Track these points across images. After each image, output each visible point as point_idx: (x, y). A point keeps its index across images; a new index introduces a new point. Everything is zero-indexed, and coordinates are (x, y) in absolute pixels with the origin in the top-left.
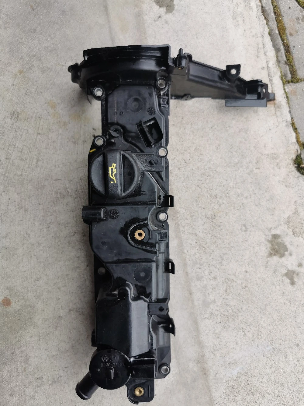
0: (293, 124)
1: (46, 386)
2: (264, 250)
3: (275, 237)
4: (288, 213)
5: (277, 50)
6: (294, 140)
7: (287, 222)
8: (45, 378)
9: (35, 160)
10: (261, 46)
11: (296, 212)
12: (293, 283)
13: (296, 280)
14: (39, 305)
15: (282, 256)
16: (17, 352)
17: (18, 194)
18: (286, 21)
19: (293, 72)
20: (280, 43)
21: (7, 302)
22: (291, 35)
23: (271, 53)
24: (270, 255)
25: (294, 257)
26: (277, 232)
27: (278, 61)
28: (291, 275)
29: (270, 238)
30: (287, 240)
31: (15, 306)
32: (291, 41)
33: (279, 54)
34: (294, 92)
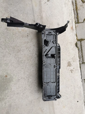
0: (76, 35)
1: (16, 95)
2: (66, 65)
3: (69, 62)
4: (73, 57)
5: (75, 14)
6: (76, 39)
7: (72, 59)
8: (15, 93)
9: (12, 41)
10: (71, 13)
11: (74, 56)
12: (72, 73)
13: (72, 72)
14: (14, 77)
15: (70, 66)
16: (9, 87)
17: (8, 50)
18: (78, 6)
19: (78, 21)
20: (76, 12)
21: (6, 76)
22: (79, 10)
23: (73, 15)
24: (68, 66)
25: (73, 67)
26: (70, 61)
27: (75, 17)
28: (71, 71)
29: (68, 62)
30: (71, 63)
31: (8, 77)
32: (79, 12)
33: (75, 15)
34: (78, 26)
